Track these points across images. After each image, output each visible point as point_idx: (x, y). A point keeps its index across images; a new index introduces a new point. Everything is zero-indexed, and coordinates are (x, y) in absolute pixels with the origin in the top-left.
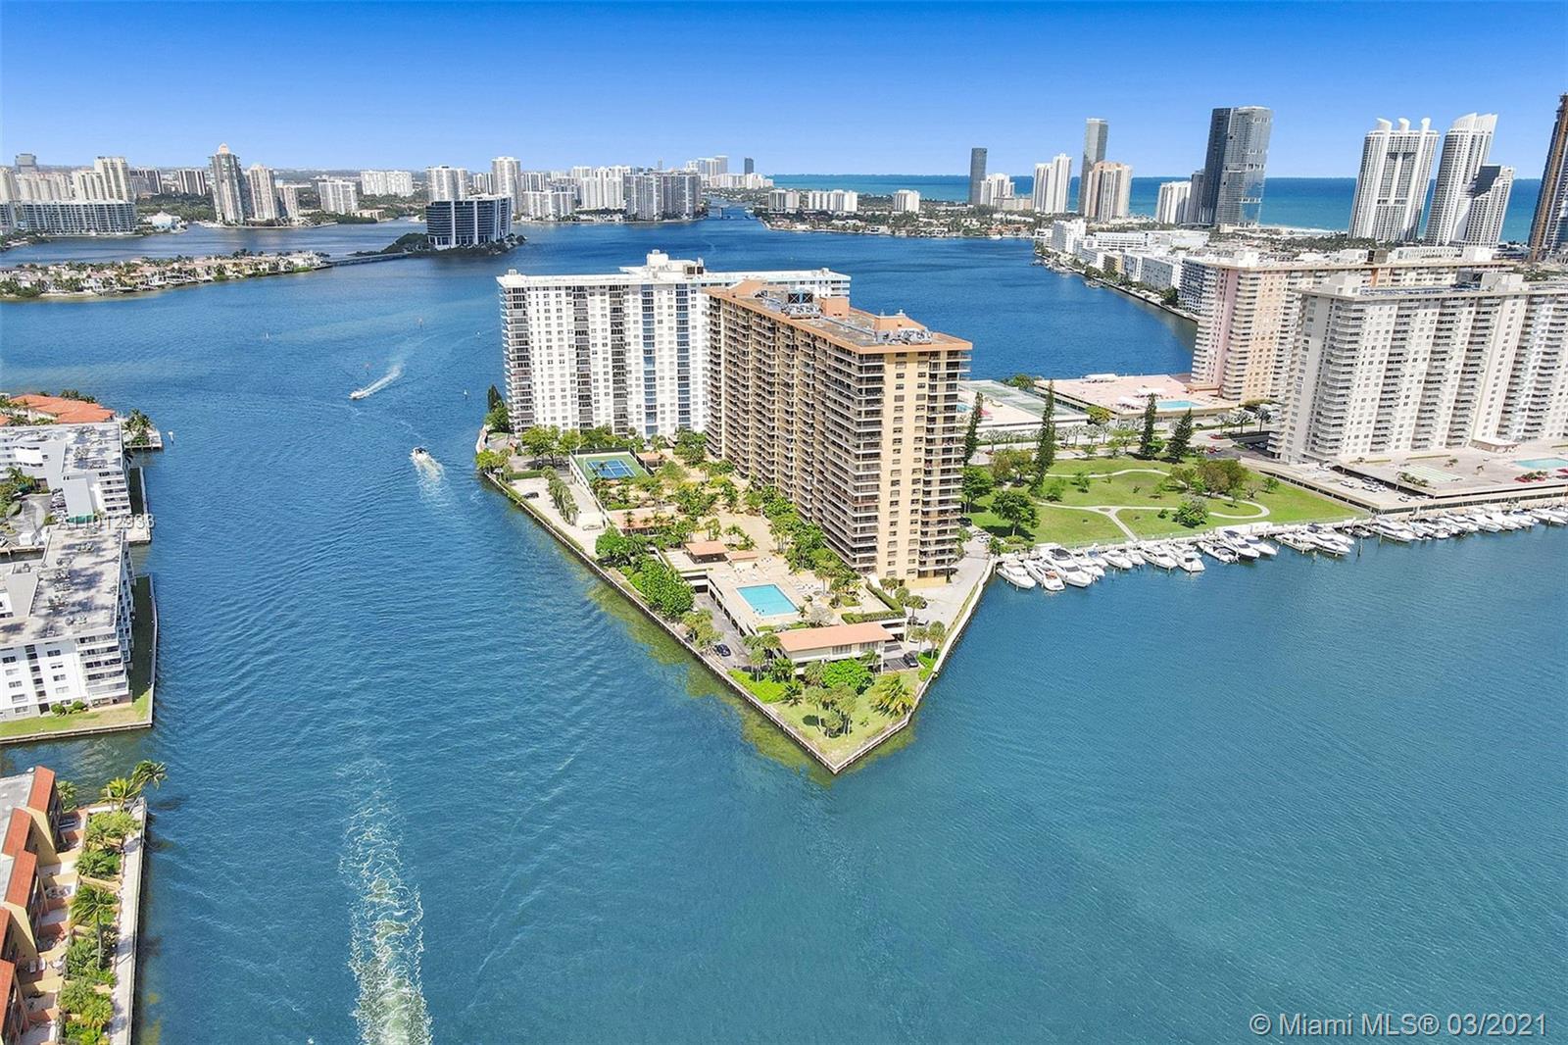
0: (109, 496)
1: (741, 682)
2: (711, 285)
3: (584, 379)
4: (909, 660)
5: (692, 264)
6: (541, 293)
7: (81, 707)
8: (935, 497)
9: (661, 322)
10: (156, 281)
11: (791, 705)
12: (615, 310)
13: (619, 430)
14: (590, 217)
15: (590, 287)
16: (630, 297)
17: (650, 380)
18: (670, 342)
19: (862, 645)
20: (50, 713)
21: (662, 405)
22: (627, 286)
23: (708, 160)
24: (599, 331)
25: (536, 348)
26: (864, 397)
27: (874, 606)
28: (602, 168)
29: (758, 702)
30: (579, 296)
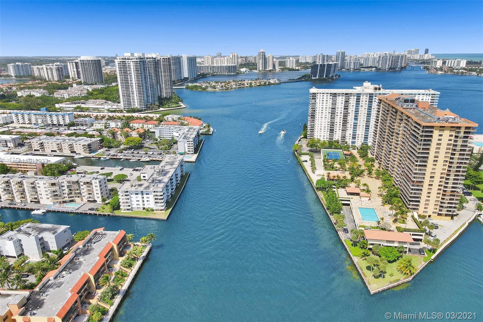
0: (189, 148)
1: (348, 245)
2: (383, 94)
3: (332, 124)
4: (421, 251)
5: (377, 86)
6: (322, 95)
7: (153, 210)
8: (450, 185)
9: (362, 106)
10: (234, 87)
11: (364, 260)
12: (346, 102)
13: (342, 142)
14: (364, 69)
15: (338, 94)
16: (352, 97)
17: (355, 125)
18: (364, 113)
19: (399, 242)
20: (144, 210)
21: (358, 135)
22: (352, 94)
23: (411, 50)
24: (340, 108)
25: (318, 113)
26: (423, 143)
27: (414, 226)
28: (372, 53)
29: (351, 256)
30: (334, 96)
